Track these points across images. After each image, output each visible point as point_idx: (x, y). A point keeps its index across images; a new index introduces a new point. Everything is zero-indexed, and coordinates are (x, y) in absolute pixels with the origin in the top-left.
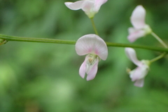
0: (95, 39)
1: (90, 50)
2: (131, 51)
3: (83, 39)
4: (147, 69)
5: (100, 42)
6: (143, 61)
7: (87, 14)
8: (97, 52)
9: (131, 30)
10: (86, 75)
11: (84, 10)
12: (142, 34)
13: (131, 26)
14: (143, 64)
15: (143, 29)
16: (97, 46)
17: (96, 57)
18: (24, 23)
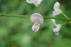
0: (38, 15)
1: (36, 20)
2: (53, 20)
3: (34, 15)
4: (60, 28)
5: (40, 16)
6: (59, 25)
7: (35, 5)
8: (39, 20)
9: (54, 12)
10: (35, 30)
11: (34, 3)
12: (58, 13)
13: (54, 10)
14: (59, 26)
15: (58, 12)
16: (39, 18)
17: (39, 22)
18: (10, 10)
